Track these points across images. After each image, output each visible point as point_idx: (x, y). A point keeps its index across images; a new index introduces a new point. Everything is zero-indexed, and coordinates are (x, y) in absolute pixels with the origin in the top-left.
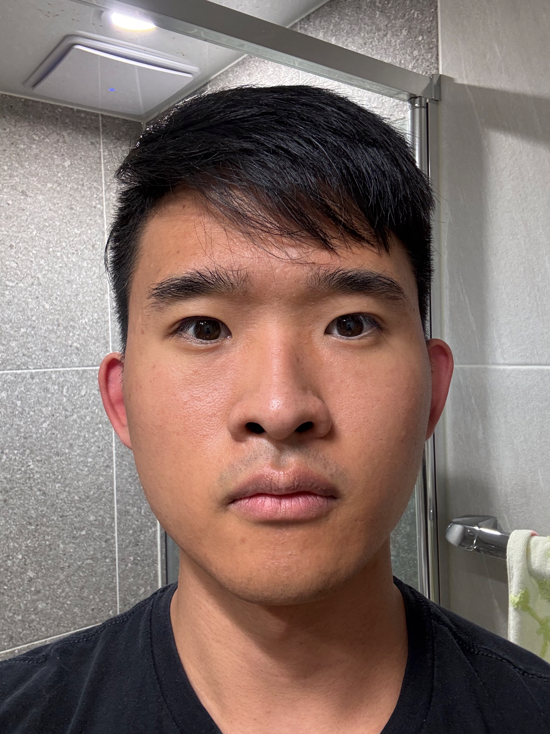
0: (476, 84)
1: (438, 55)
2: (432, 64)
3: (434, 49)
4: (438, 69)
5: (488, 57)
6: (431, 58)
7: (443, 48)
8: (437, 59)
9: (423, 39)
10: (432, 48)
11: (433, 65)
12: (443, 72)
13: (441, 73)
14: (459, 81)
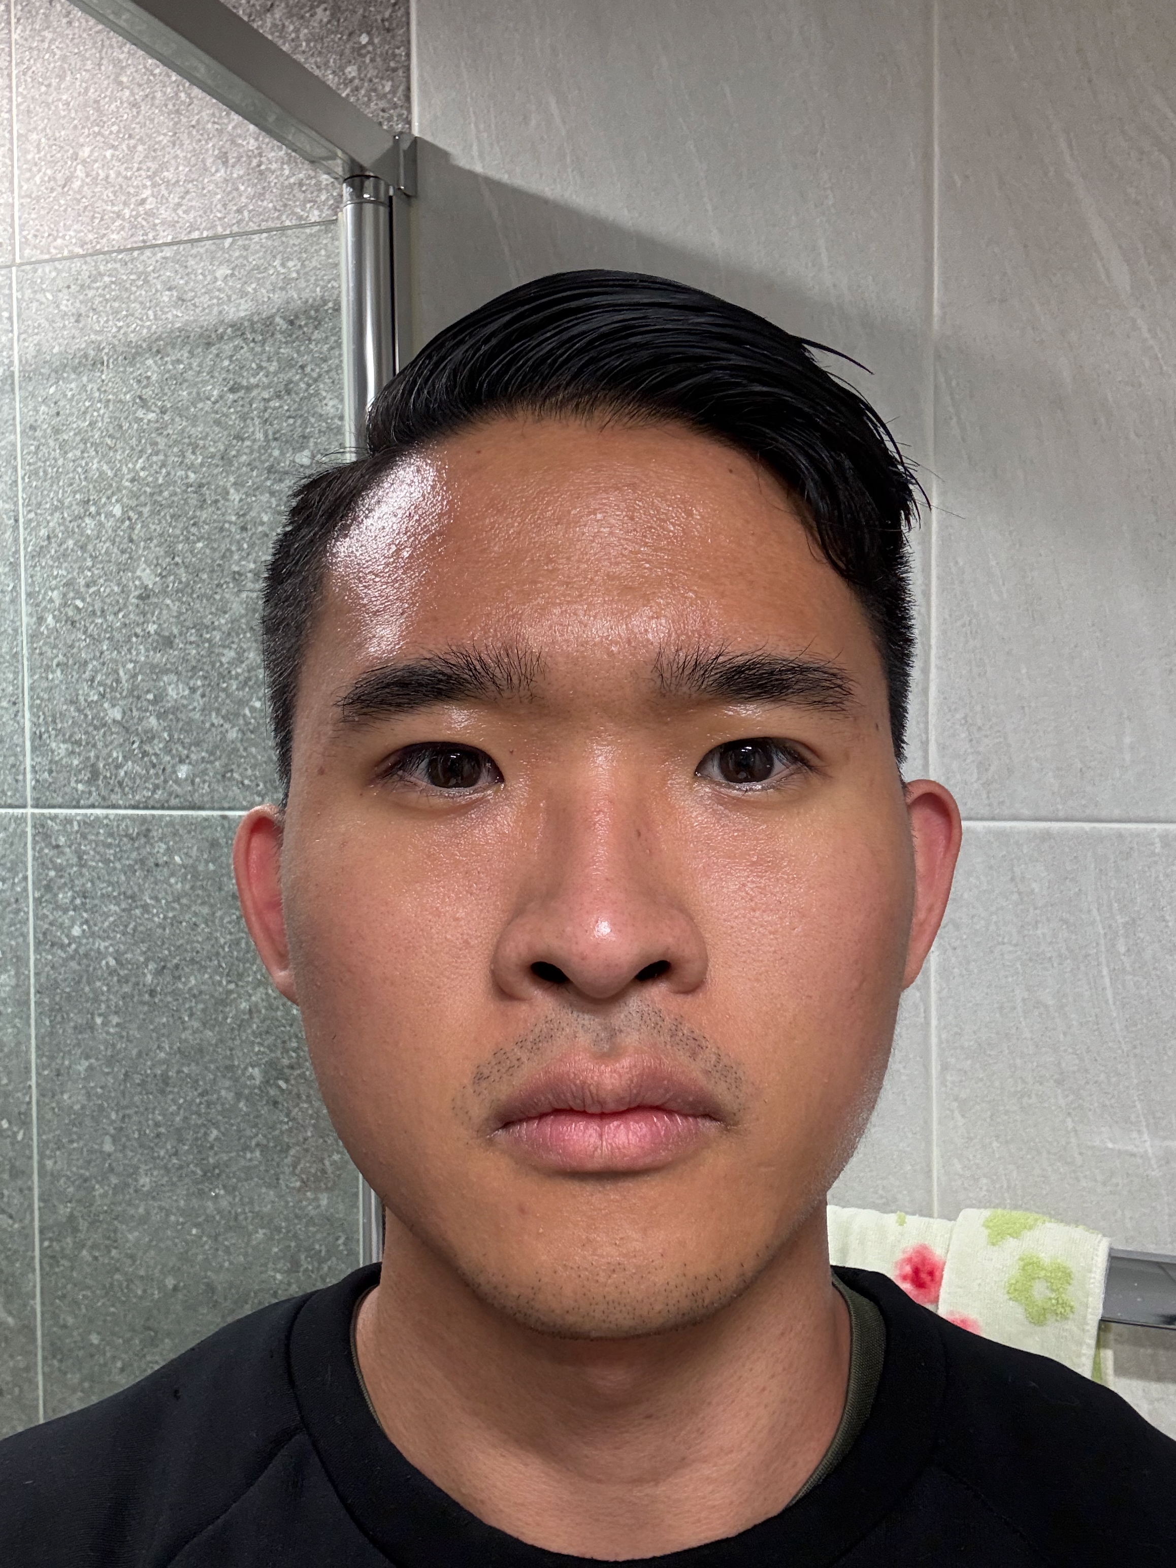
0: (505, 178)
1: (408, 89)
2: (395, 106)
3: (400, 73)
4: (409, 122)
5: (533, 123)
6: (394, 91)
7: (421, 76)
8: (408, 98)
9: (371, 42)
10: (394, 70)
11: (398, 110)
12: (420, 132)
13: (416, 132)
14: (463, 162)
